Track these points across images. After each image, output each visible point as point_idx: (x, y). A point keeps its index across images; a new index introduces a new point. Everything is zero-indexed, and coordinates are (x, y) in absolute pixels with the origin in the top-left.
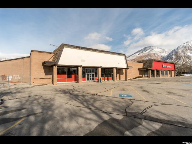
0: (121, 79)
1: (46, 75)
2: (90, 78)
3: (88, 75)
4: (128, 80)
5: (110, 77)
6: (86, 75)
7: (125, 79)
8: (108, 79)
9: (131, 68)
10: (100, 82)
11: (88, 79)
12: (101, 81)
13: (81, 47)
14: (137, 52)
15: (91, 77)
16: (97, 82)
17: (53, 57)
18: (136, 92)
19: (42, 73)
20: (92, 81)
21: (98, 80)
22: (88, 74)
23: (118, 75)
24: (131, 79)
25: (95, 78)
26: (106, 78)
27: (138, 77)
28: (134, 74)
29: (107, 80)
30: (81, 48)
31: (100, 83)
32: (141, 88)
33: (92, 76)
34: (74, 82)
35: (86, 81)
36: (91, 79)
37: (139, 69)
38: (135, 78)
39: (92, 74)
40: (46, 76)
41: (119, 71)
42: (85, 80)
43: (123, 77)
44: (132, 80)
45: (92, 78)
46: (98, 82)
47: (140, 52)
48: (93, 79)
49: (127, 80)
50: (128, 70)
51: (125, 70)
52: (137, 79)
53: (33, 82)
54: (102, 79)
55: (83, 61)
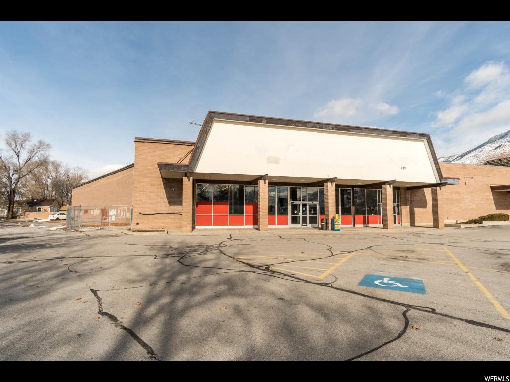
0: (416, 225)
1: (171, 203)
2: (301, 215)
3: (295, 207)
4: (446, 226)
5: (376, 213)
6: (290, 208)
7: (431, 224)
8: (365, 222)
9: (456, 181)
10: (333, 229)
11: (295, 220)
12: (336, 227)
13: (265, 118)
14: (490, 141)
15: (304, 212)
16: (322, 229)
17: (190, 155)
18: (464, 269)
19: (159, 199)
20: (309, 226)
21: (327, 223)
22: (296, 203)
23: (405, 210)
24: (457, 225)
25: (319, 216)
26: (360, 217)
27: (491, 218)
28: (474, 206)
29: (362, 226)
30: (265, 121)
31: (330, 232)
32: (498, 255)
33: (310, 211)
34: (251, 227)
35: (290, 225)
36: (304, 219)
37: (493, 188)
38: (478, 221)
39: (311, 203)
40: (172, 207)
41: (408, 196)
42: (287, 224)
43: (424, 216)
44: (463, 226)
45: (308, 215)
46: (327, 229)
47: (502, 140)
48: (313, 220)
49: (441, 225)
50: (442, 192)
51: (430, 189)
52: (486, 223)
53: (138, 224)
54: (340, 220)
55: (275, 160)
